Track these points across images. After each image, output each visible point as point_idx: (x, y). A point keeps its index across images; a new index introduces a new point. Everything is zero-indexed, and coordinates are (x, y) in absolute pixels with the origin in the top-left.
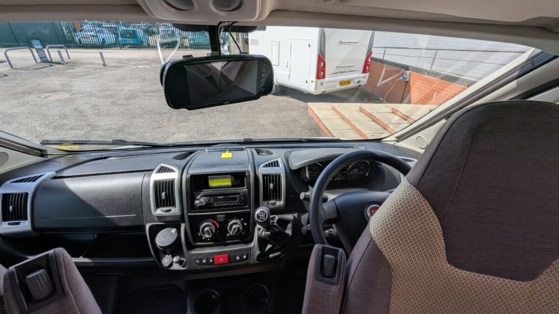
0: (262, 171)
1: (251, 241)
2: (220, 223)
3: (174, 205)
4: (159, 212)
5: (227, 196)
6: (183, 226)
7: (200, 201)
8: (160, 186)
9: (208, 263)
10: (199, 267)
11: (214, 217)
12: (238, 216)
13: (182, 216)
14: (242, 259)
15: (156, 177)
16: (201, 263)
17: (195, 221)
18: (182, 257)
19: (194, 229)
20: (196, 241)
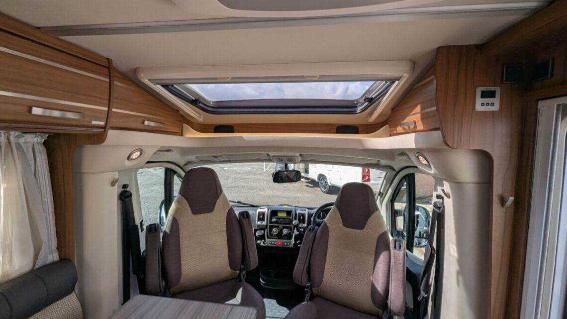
0: (298, 212)
1: (291, 239)
2: (280, 229)
3: (264, 221)
4: (259, 223)
5: (284, 218)
6: (266, 230)
7: (274, 220)
8: (260, 213)
9: (274, 244)
11: (278, 227)
12: (287, 228)
13: (267, 226)
14: (287, 245)
15: (259, 210)
16: (271, 244)
17: (271, 228)
18: (265, 241)
19: (271, 231)
20: (271, 236)
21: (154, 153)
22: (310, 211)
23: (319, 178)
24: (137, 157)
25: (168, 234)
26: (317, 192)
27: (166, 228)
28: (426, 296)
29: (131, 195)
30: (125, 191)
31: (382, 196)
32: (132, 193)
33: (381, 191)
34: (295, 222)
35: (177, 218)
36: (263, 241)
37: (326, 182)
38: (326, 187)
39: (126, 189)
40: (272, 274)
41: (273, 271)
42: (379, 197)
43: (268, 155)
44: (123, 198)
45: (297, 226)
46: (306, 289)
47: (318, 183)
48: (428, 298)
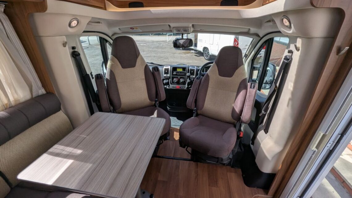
0: (190, 68)
1: (186, 84)
2: (179, 79)
3: (168, 74)
4: (165, 75)
5: (181, 72)
6: (170, 79)
7: (175, 73)
8: (165, 69)
9: (175, 87)
10: (173, 88)
11: (177, 77)
12: (183, 78)
13: (170, 77)
14: (183, 88)
15: (165, 67)
16: (173, 87)
17: (173, 78)
18: (169, 86)
19: (173, 80)
20: (173, 83)
21: (88, 24)
22: (197, 68)
23: (204, 50)
24: (75, 25)
25: (109, 80)
26: (202, 60)
27: (107, 76)
28: (264, 113)
29: (79, 54)
30: (75, 51)
31: (246, 57)
32: (80, 53)
33: (247, 53)
34: (188, 74)
35: (113, 70)
36: (168, 86)
37: (208, 53)
38: (208, 56)
39: (75, 50)
40: (174, 105)
41: (174, 103)
42: (244, 58)
43: (169, 26)
44: (74, 56)
45: (189, 77)
46: (194, 111)
47: (203, 53)
48: (266, 114)
